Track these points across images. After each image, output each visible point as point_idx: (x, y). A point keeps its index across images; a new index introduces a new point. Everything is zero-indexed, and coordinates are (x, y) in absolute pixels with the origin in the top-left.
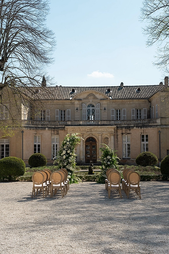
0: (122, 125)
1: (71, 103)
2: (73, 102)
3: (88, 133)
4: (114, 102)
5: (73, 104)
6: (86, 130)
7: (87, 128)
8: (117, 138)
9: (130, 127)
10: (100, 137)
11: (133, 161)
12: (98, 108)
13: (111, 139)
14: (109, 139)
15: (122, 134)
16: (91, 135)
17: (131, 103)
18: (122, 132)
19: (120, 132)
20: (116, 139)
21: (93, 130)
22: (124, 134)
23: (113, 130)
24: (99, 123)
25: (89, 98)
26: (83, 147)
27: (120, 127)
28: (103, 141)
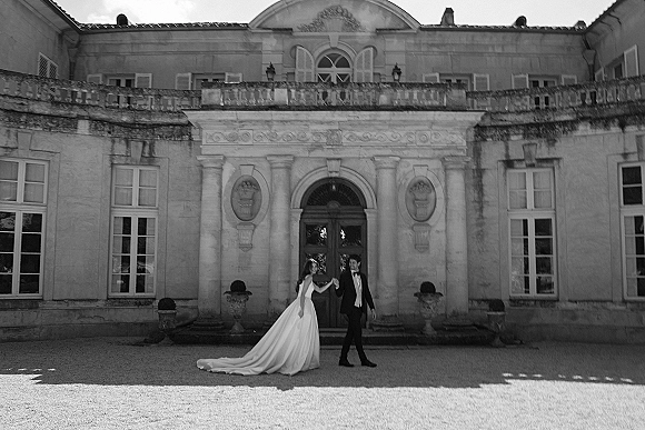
0: (505, 117)
1: (245, 45)
2: (254, 40)
3: (319, 153)
4: (437, 46)
5: (254, 49)
6: (309, 135)
7: (314, 127)
8: (480, 188)
9: (551, 125)
10: (386, 176)
11: (574, 317)
13: (446, 189)
14: (439, 191)
15: (509, 164)
16: (334, 165)
17: (510, 49)
18: (507, 155)
19: (493, 152)
20: (474, 195)
21: (346, 134)
22: (517, 165)
23: (460, 140)
24: (384, 99)
25: (328, 23)
26: (289, 236)
27: (495, 127)
28: (402, 200)
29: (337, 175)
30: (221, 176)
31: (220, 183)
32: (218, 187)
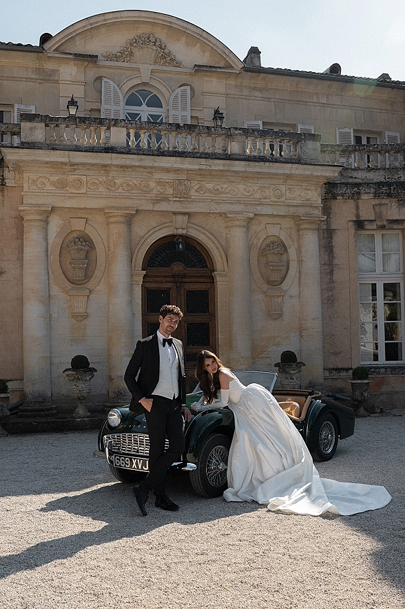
0: (355, 174)
1: (38, 71)
2: (49, 66)
3: (164, 206)
4: (261, 90)
5: (49, 78)
6: (152, 184)
7: (157, 176)
12: (184, 109)
13: (299, 250)
14: (292, 252)
15: (359, 224)
16: (181, 221)
17: (335, 100)
18: (358, 215)
19: (344, 211)
21: (195, 185)
22: (368, 226)
23: (315, 196)
24: (234, 148)
25: (138, 53)
26: (131, 302)
27: (346, 184)
28: (254, 261)
29: (184, 232)
30: (46, 229)
31: (46, 239)
32: (44, 244)
